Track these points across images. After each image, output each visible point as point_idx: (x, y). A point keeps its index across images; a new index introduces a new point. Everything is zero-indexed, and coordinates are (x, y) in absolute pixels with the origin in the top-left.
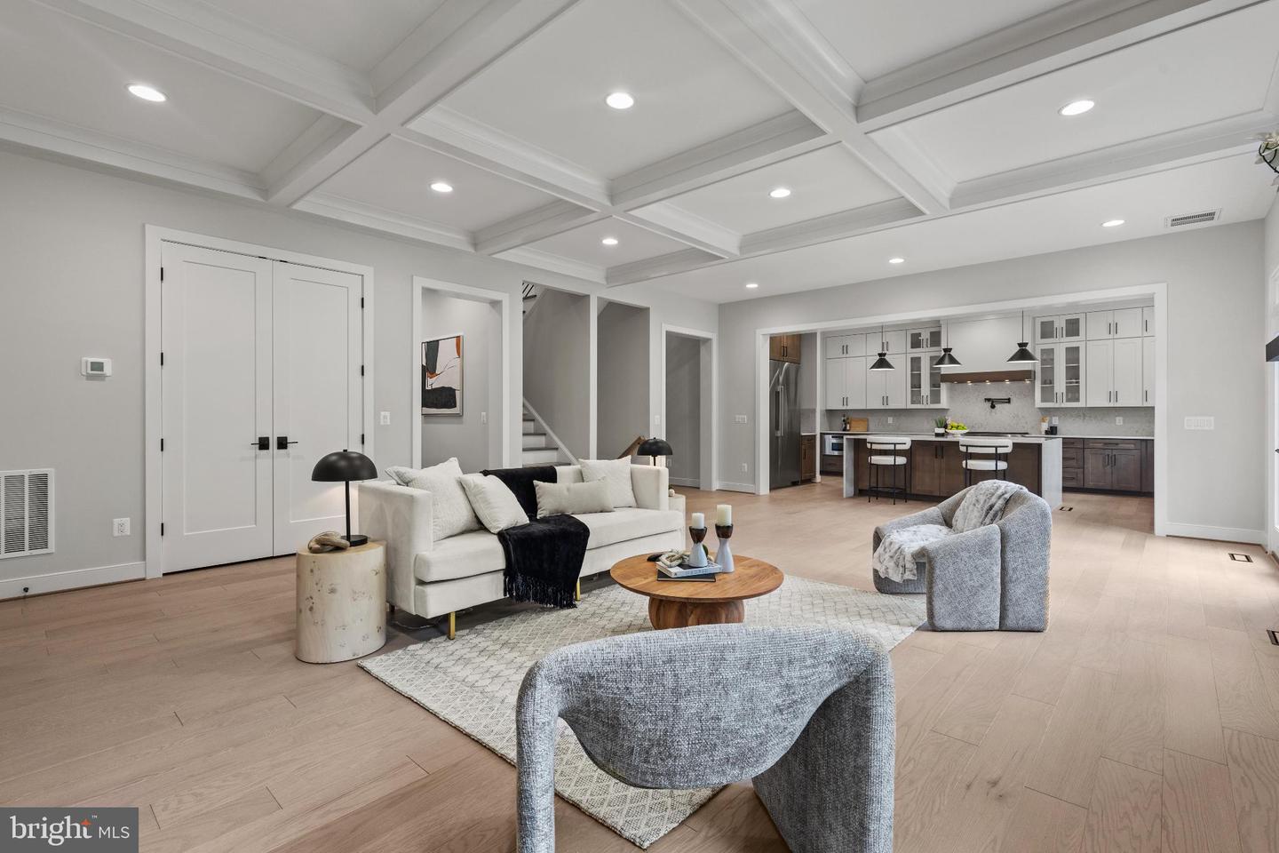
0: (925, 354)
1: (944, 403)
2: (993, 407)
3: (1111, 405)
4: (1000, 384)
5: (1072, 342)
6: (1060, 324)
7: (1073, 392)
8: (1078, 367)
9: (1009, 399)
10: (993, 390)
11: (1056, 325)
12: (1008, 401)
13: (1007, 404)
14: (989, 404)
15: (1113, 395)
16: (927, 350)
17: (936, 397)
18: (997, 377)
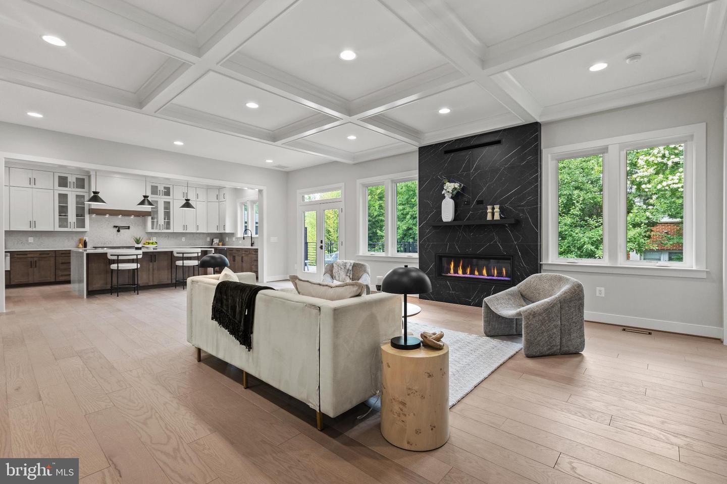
0: (72, 194)
1: (87, 228)
2: (118, 231)
3: (184, 231)
4: (127, 218)
5: (167, 199)
6: (161, 188)
7: (168, 225)
8: (170, 212)
9: (129, 227)
10: (120, 221)
11: (159, 189)
12: (129, 228)
13: (127, 230)
14: (116, 229)
15: (185, 227)
16: (74, 190)
17: (81, 223)
18: (126, 213)
